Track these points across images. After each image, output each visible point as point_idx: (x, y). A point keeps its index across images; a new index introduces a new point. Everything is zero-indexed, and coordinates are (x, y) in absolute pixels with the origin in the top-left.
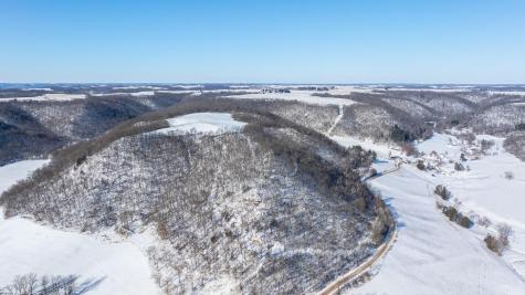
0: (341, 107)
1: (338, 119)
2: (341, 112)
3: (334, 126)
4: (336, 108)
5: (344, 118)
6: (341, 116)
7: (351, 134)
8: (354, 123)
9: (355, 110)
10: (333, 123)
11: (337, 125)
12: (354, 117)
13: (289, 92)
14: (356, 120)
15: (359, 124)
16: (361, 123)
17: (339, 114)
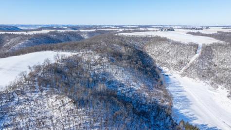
0: (200, 45)
1: (193, 59)
2: (199, 51)
3: (188, 65)
4: (196, 46)
5: (200, 57)
6: (197, 55)
7: (203, 77)
8: (210, 64)
9: (214, 50)
10: (188, 62)
11: (191, 65)
12: (211, 57)
13: (174, 31)
14: (213, 60)
15: (215, 66)
16: (218, 64)
17: (196, 53)
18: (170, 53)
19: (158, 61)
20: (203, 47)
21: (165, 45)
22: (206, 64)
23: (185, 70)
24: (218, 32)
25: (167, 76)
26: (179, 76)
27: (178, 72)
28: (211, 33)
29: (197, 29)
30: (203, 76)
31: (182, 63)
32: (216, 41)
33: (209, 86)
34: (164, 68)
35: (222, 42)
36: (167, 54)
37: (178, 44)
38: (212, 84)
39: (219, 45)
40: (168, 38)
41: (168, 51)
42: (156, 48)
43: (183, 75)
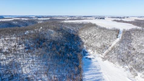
0: (121, 30)
1: (115, 43)
2: (120, 35)
3: (110, 48)
4: (118, 31)
5: (121, 42)
6: (118, 40)
8: (129, 48)
9: (133, 34)
10: (110, 46)
11: (112, 49)
12: (130, 41)
13: (104, 19)
14: (132, 44)
15: (134, 49)
16: (136, 48)
17: (117, 37)
18: (97, 37)
19: (86, 44)
20: (123, 32)
21: (93, 30)
22: (126, 48)
23: (107, 54)
24: (135, 20)
25: (90, 59)
26: (101, 59)
27: (100, 55)
28: (130, 21)
29: (120, 18)
30: (123, 61)
31: (104, 47)
32: (134, 27)
33: (128, 72)
34: (89, 51)
35: (139, 28)
36: (94, 37)
37: (104, 29)
38: (131, 70)
39: (137, 30)
40: (97, 24)
41: (95, 35)
42: (86, 33)
43: (104, 59)
